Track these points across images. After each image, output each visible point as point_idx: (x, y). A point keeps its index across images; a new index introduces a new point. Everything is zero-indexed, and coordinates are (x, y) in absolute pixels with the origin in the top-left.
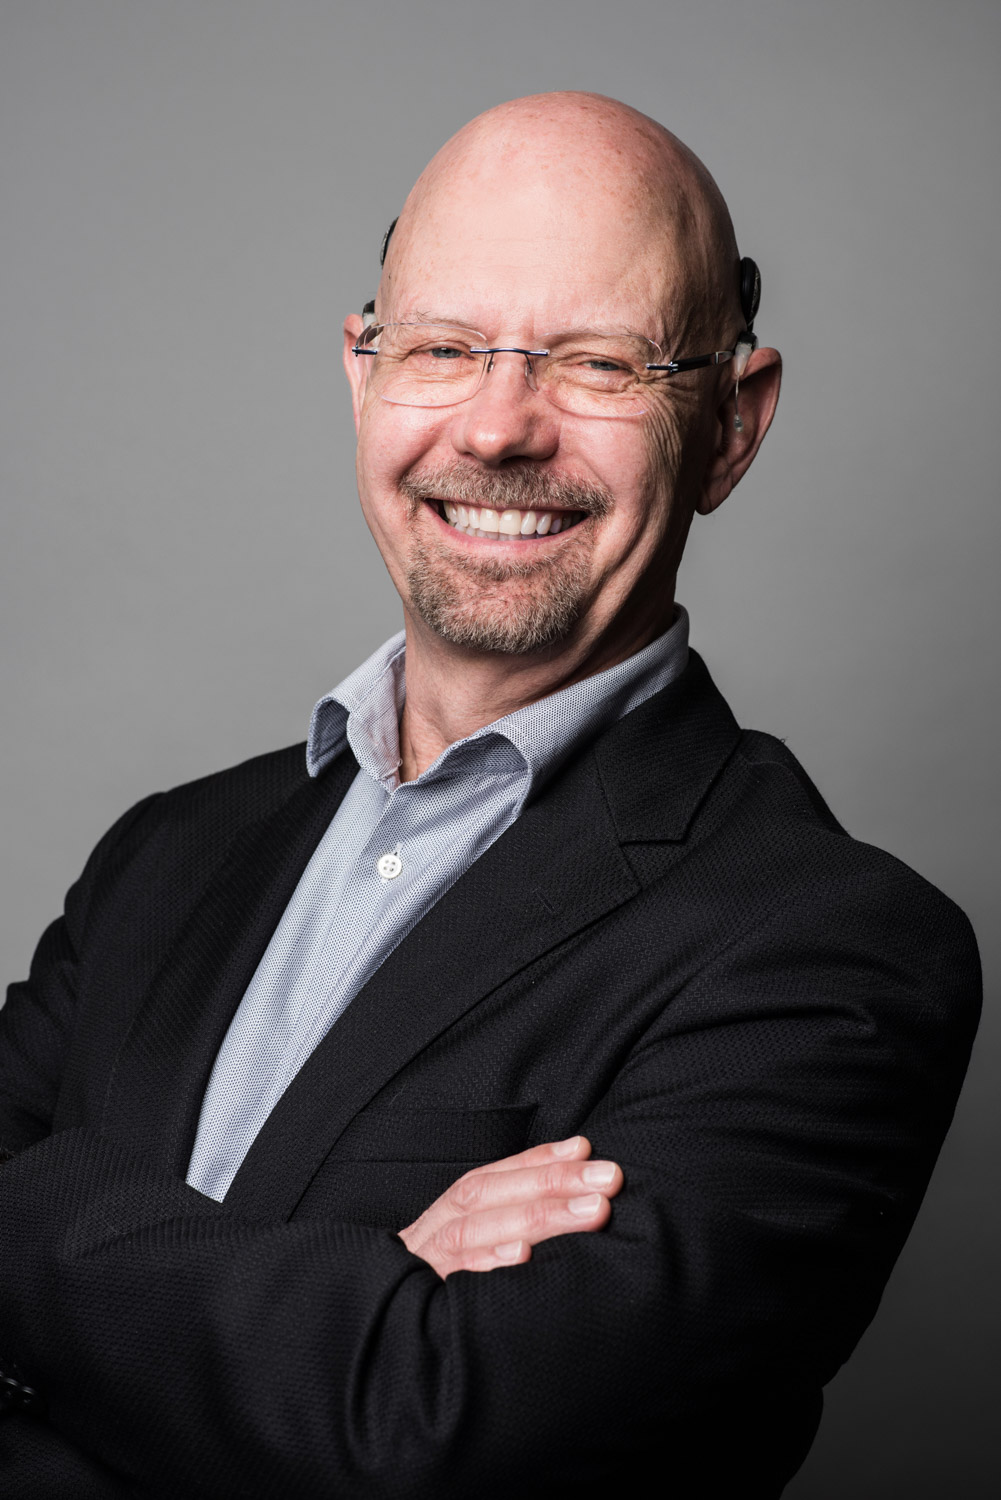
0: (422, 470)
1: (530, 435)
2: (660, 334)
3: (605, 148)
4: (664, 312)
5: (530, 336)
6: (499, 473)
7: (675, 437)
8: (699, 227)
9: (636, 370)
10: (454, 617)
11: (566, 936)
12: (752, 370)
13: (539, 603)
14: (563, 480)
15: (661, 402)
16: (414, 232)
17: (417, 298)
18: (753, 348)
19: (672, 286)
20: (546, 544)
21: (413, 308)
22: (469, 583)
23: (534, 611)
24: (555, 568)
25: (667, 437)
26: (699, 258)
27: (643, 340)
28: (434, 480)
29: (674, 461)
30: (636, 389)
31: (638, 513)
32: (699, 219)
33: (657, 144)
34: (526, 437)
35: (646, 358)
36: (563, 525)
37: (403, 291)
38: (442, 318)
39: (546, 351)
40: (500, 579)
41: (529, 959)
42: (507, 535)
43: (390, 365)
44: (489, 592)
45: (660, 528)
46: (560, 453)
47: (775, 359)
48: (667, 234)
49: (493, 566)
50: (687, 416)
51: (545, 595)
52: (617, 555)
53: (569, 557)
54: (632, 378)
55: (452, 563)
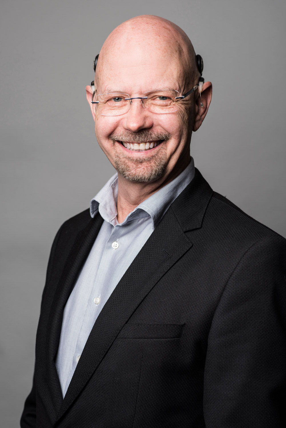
0: (115, 133)
1: (145, 122)
2: (178, 87)
3: (155, 36)
4: (178, 81)
5: (141, 93)
6: (138, 134)
7: (186, 115)
8: (184, 52)
9: (172, 99)
10: (129, 174)
11: (175, 262)
12: (204, 89)
13: (153, 167)
14: (156, 133)
15: (181, 106)
16: (104, 66)
17: (107, 85)
18: (204, 83)
19: (179, 73)
20: (153, 151)
21: (107, 89)
22: (133, 164)
23: (152, 170)
24: (157, 157)
25: (183, 116)
26: (186, 62)
27: (174, 90)
28: (119, 137)
29: (186, 122)
30: (173, 104)
31: (178, 138)
32: (184, 50)
33: (170, 30)
34: (144, 123)
35: (175, 95)
36: (157, 144)
37: (103, 83)
38: (115, 91)
39: (147, 97)
40: (141, 163)
41: (166, 271)
42: (142, 150)
43: (102, 105)
44: (139, 166)
45: (185, 141)
46: (154, 125)
47: (210, 85)
48: (176, 58)
49: (139, 159)
50: (188, 108)
51: (155, 165)
52: (174, 150)
53: (160, 153)
54: (172, 101)
55: (127, 159)
